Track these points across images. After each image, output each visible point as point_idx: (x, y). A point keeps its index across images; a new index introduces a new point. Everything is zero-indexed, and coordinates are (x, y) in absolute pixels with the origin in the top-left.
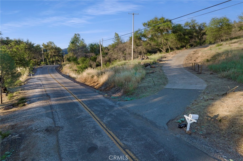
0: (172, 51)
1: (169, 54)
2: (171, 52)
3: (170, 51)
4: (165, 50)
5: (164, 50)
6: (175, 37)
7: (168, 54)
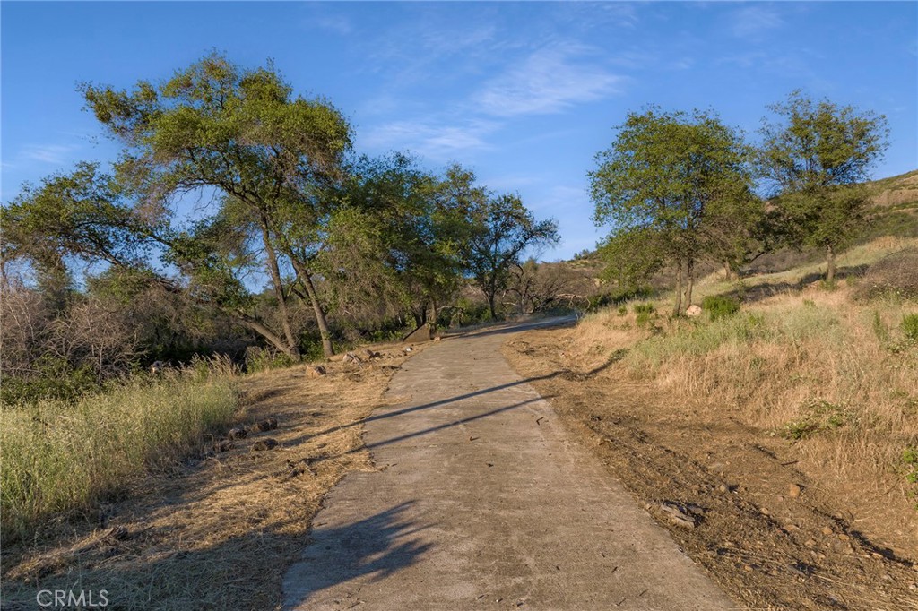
0: (340, 350)
1: (321, 371)
2: (334, 353)
3: (326, 344)
4: (289, 337)
5: (284, 337)
6: (370, 236)
7: (310, 369)
